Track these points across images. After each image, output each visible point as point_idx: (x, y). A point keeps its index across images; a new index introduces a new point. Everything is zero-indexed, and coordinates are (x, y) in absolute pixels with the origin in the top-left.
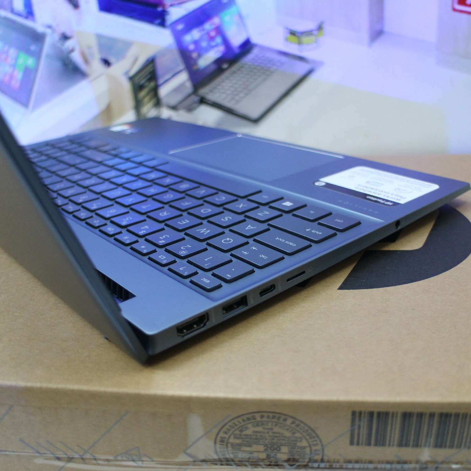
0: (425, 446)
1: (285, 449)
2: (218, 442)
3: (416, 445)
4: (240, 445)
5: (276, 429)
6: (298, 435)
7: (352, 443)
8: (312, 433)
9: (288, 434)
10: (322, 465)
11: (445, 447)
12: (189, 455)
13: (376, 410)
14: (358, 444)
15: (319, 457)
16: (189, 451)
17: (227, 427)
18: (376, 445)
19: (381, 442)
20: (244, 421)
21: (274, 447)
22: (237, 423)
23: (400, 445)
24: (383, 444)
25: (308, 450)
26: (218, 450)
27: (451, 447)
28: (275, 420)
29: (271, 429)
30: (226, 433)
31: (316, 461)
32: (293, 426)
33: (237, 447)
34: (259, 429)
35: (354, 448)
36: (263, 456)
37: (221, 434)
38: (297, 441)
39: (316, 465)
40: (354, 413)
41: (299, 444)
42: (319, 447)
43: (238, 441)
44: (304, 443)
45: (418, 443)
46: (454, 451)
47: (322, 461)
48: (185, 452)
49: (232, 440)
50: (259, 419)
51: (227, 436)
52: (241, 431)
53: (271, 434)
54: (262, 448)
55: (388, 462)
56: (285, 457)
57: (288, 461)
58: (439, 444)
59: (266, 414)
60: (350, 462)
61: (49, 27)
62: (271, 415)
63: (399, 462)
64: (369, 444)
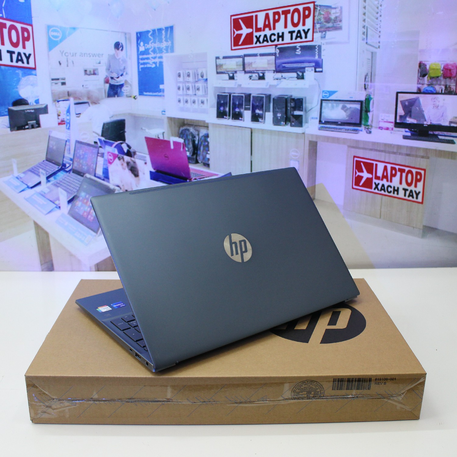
0: (354, 389)
1: (313, 393)
2: (292, 392)
3: (351, 389)
4: (300, 392)
5: (311, 386)
6: (317, 387)
7: (333, 389)
8: (321, 387)
9: (314, 387)
10: (324, 397)
11: (360, 389)
12: (283, 397)
13: (340, 378)
14: (334, 390)
15: (322, 395)
16: (283, 396)
17: (296, 386)
18: (340, 390)
19: (341, 389)
20: (302, 383)
21: (309, 392)
22: (300, 384)
23: (347, 389)
24: (342, 390)
25: (320, 392)
26: (292, 394)
27: (361, 389)
28: (311, 382)
29: (310, 386)
30: (295, 388)
31: (321, 397)
32: (316, 384)
33: (298, 393)
34: (306, 386)
35: (333, 391)
36: (306, 396)
37: (294, 389)
38: (316, 390)
39: (322, 398)
40: (334, 379)
41: (317, 391)
42: (323, 391)
43: (299, 391)
44: (319, 390)
45: (352, 389)
46: (362, 390)
47: (323, 396)
48: (281, 396)
49: (297, 391)
50: (306, 383)
51: (295, 389)
52: (300, 387)
53: (309, 388)
54: (306, 393)
55: (343, 396)
56: (312, 396)
57: (313, 397)
58: (358, 389)
59: (308, 381)
60: (332, 396)
61: (118, 186)
62: (310, 381)
63: (346, 396)
64: (338, 389)
